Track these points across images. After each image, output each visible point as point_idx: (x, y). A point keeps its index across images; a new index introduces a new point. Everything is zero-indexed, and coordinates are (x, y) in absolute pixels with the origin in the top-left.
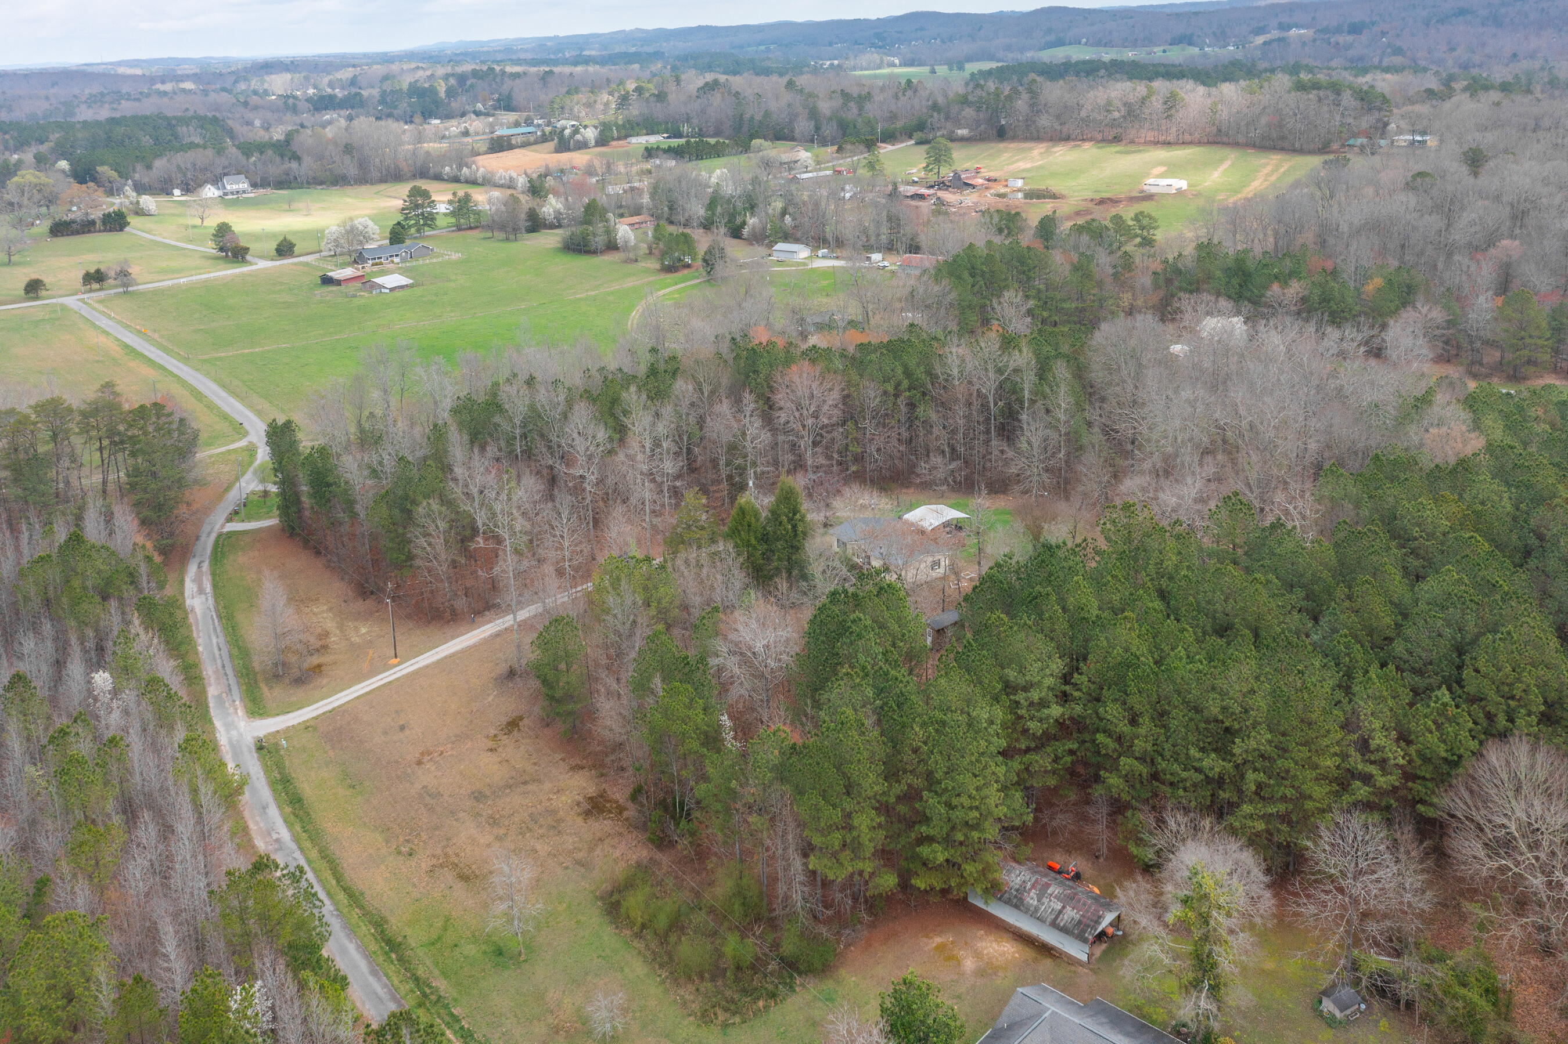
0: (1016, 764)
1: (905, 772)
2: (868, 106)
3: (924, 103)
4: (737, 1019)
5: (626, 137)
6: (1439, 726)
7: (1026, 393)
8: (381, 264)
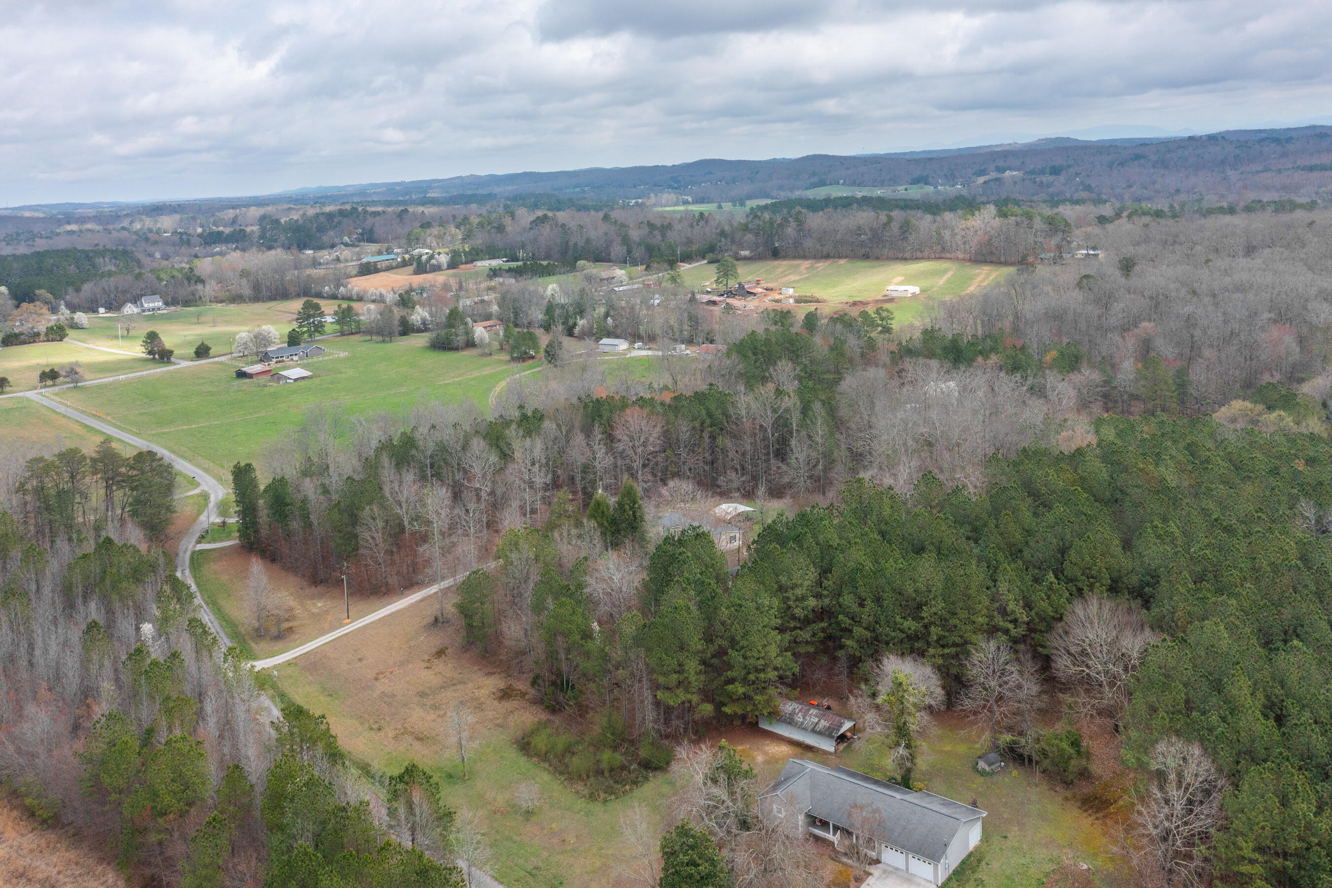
0: (787, 636)
1: (717, 637)
2: (669, 234)
3: (714, 230)
4: (613, 797)
5: (472, 261)
6: (1049, 597)
7: (794, 425)
8: (283, 361)
